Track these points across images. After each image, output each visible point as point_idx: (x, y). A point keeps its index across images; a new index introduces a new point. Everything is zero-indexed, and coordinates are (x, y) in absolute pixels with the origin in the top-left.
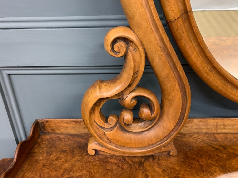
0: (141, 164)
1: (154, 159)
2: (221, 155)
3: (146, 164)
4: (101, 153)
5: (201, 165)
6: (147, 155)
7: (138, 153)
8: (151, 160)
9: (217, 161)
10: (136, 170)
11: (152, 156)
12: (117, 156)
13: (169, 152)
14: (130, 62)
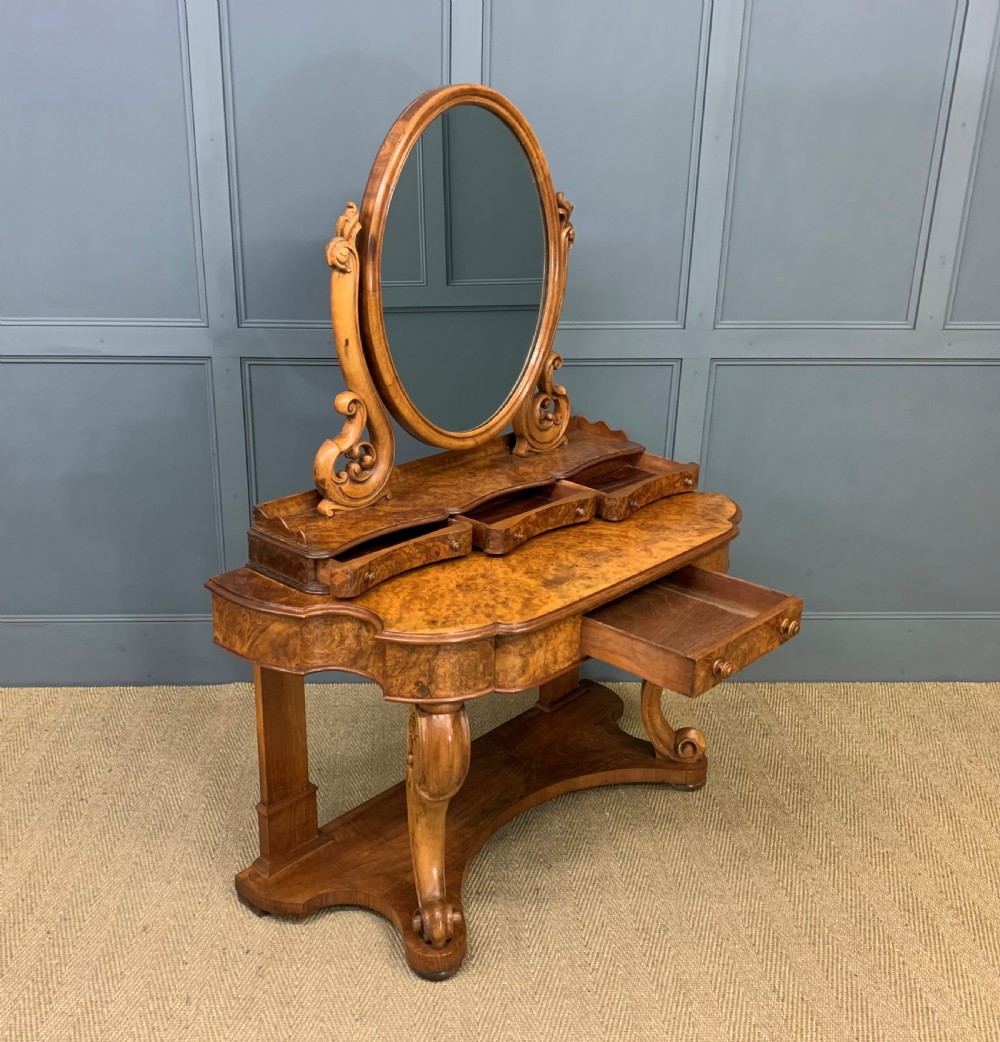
0: (372, 509)
1: (378, 505)
2: (421, 489)
3: (376, 508)
4: (336, 513)
5: (412, 497)
6: (371, 503)
7: (365, 504)
9: (422, 492)
11: (376, 502)
12: (350, 512)
13: (385, 496)
14: (359, 416)
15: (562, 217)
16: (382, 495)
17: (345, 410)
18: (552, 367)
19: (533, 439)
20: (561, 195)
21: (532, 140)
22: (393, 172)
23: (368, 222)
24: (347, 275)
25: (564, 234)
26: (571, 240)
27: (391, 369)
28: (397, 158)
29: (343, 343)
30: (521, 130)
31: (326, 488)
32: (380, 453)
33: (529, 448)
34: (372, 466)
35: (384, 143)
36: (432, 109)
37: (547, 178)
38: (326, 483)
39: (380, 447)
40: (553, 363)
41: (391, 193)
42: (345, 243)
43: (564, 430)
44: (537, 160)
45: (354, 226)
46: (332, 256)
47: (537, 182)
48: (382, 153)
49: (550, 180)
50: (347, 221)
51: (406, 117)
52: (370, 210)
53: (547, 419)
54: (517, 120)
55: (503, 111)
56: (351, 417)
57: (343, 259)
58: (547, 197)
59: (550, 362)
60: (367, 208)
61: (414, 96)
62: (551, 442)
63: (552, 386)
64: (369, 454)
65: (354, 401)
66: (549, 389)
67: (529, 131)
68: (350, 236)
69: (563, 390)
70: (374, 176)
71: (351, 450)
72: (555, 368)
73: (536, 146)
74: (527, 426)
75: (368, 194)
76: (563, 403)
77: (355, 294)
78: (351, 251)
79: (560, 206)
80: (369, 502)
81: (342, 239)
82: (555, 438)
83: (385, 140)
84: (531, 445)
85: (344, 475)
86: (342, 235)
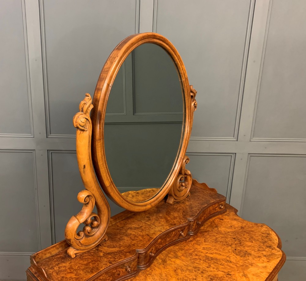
0: (97, 250)
1: (101, 245)
2: (123, 231)
3: (99, 248)
4: (77, 255)
5: (119, 239)
6: (97, 245)
7: (93, 246)
8: (100, 246)
9: (123, 234)
10: (98, 253)
11: (99, 245)
12: (85, 253)
13: (105, 239)
14: (90, 204)
15: (192, 96)
16: (103, 239)
17: (83, 201)
18: (185, 163)
19: (176, 196)
20: (191, 87)
21: (180, 61)
22: (111, 77)
23: (97, 104)
24: (85, 132)
25: (193, 104)
26: (195, 107)
27: (109, 178)
28: (113, 69)
29: (83, 167)
30: (175, 56)
31: (72, 243)
32: (102, 219)
33: (174, 200)
34: (98, 226)
35: (106, 62)
36: (133, 44)
37: (186, 79)
38: (72, 241)
39: (102, 215)
40: (186, 161)
41: (110, 88)
42: (84, 116)
43: (189, 190)
44: (182, 71)
45: (89, 106)
46: (76, 122)
47: (182, 81)
48: (105, 67)
49: (187, 80)
50: (85, 104)
51: (119, 48)
52: (98, 97)
53: (182, 186)
54: (174, 51)
55: (167, 46)
56: (87, 204)
57: (83, 124)
58: (186, 88)
59: (184, 161)
60: (97, 96)
61: (123, 38)
62: (184, 196)
63: (185, 172)
64: (96, 221)
65: (88, 196)
66: (183, 172)
67: (179, 57)
68: (87, 111)
69: (189, 172)
70: (101, 79)
71: (86, 221)
72: (186, 163)
73: (182, 64)
74: (174, 191)
75: (98, 89)
76: (189, 178)
77: (89, 141)
78: (87, 119)
79: (192, 92)
80: (96, 245)
81: (82, 113)
82: (185, 194)
83: (107, 60)
84: (175, 199)
85: (82, 234)
86: (82, 111)
